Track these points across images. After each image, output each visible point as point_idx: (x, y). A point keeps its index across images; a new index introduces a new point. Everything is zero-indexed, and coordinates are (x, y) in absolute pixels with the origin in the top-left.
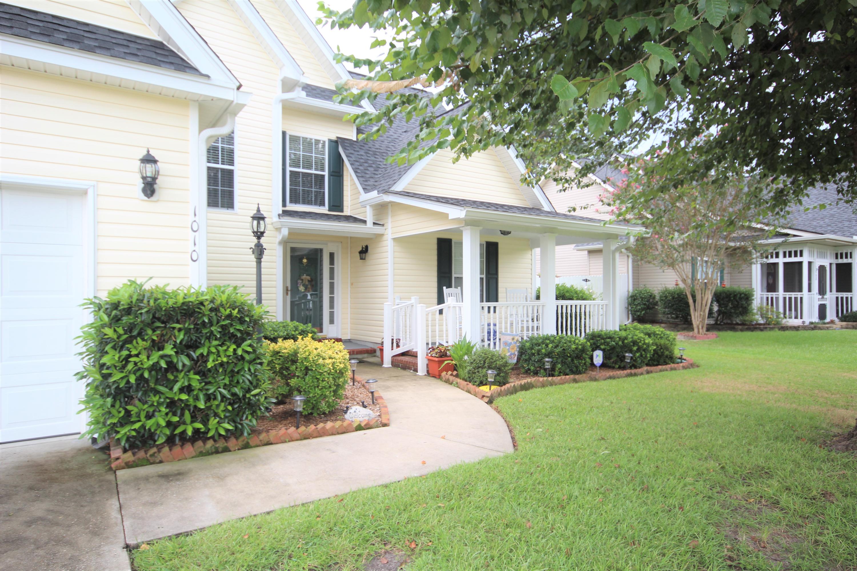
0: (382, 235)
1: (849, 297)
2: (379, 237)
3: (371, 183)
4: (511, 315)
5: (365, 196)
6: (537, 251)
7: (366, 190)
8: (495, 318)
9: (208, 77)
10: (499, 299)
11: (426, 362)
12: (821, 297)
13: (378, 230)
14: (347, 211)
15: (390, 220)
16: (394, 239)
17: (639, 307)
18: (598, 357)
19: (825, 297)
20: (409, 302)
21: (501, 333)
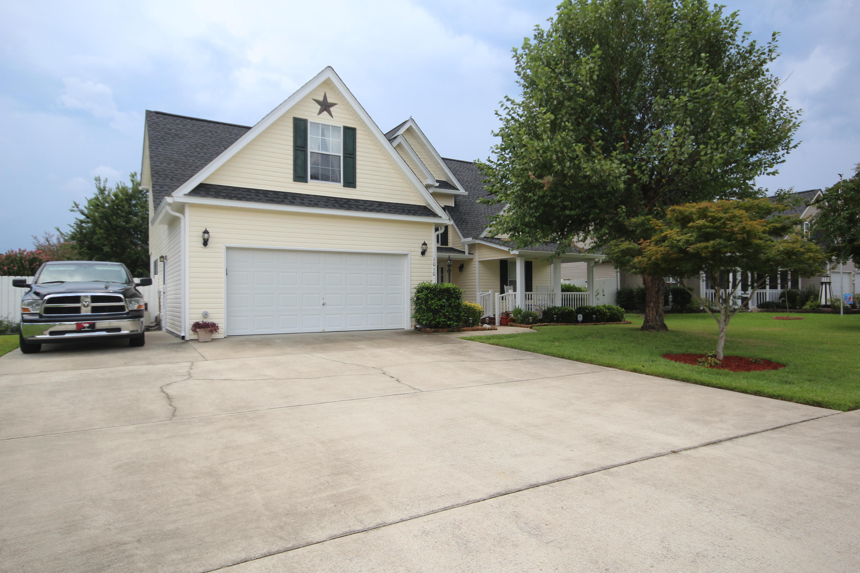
0: (472, 259)
1: (764, 292)
2: (471, 260)
3: (466, 231)
4: (539, 300)
5: (464, 240)
6: (552, 265)
7: (465, 237)
8: (531, 302)
9: (441, 217)
10: (533, 290)
11: (500, 319)
12: (743, 292)
13: (471, 256)
14: (450, 245)
15: (477, 251)
16: (479, 261)
17: (623, 299)
18: (580, 317)
19: (747, 292)
20: (488, 293)
21: (534, 305)
